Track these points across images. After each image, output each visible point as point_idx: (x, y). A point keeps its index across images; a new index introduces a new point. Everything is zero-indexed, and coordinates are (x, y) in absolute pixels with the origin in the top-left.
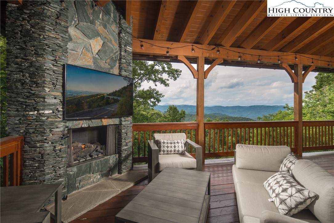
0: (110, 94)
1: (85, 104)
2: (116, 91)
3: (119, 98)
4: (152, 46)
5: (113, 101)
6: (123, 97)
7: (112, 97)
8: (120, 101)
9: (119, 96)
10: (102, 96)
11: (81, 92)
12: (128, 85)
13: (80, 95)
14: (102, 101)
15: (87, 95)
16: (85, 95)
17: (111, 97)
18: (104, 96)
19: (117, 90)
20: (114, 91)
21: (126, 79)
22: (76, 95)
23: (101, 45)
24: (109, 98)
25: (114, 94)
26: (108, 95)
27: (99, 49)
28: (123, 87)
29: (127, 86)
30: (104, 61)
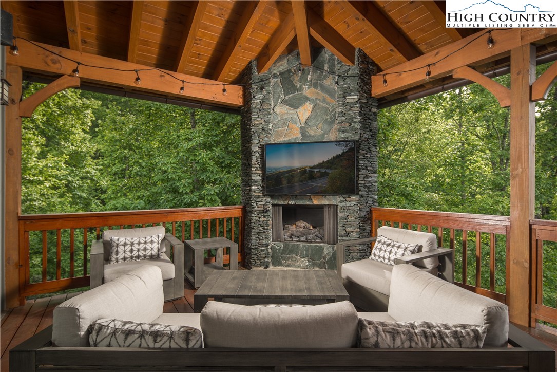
0: (314, 167)
1: (284, 179)
2: (323, 162)
3: (328, 171)
4: (400, 75)
5: (319, 174)
6: (336, 168)
7: (318, 170)
8: (330, 175)
9: (328, 168)
10: (303, 170)
11: (280, 168)
12: (345, 151)
13: (278, 171)
14: (303, 175)
15: (286, 170)
16: (283, 170)
17: (315, 170)
18: (306, 170)
19: (325, 161)
20: (321, 162)
21: (340, 144)
22: (275, 171)
23: (311, 111)
24: (313, 171)
25: (321, 166)
26: (311, 168)
27: (307, 116)
28: (335, 155)
29: (343, 153)
30: (315, 128)
